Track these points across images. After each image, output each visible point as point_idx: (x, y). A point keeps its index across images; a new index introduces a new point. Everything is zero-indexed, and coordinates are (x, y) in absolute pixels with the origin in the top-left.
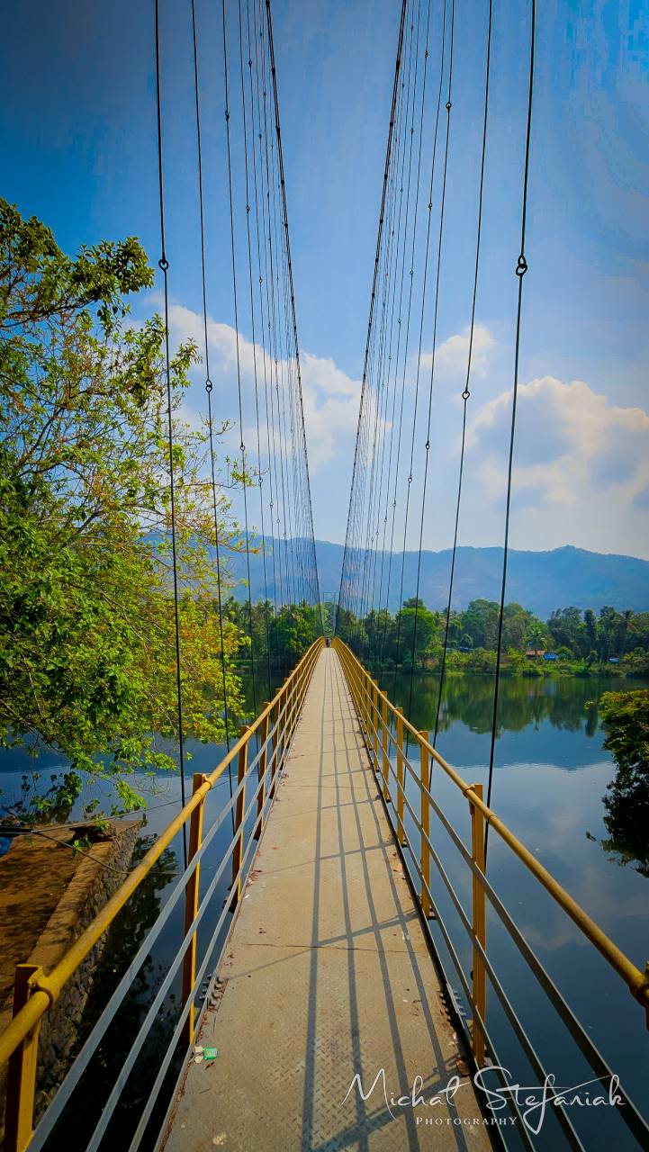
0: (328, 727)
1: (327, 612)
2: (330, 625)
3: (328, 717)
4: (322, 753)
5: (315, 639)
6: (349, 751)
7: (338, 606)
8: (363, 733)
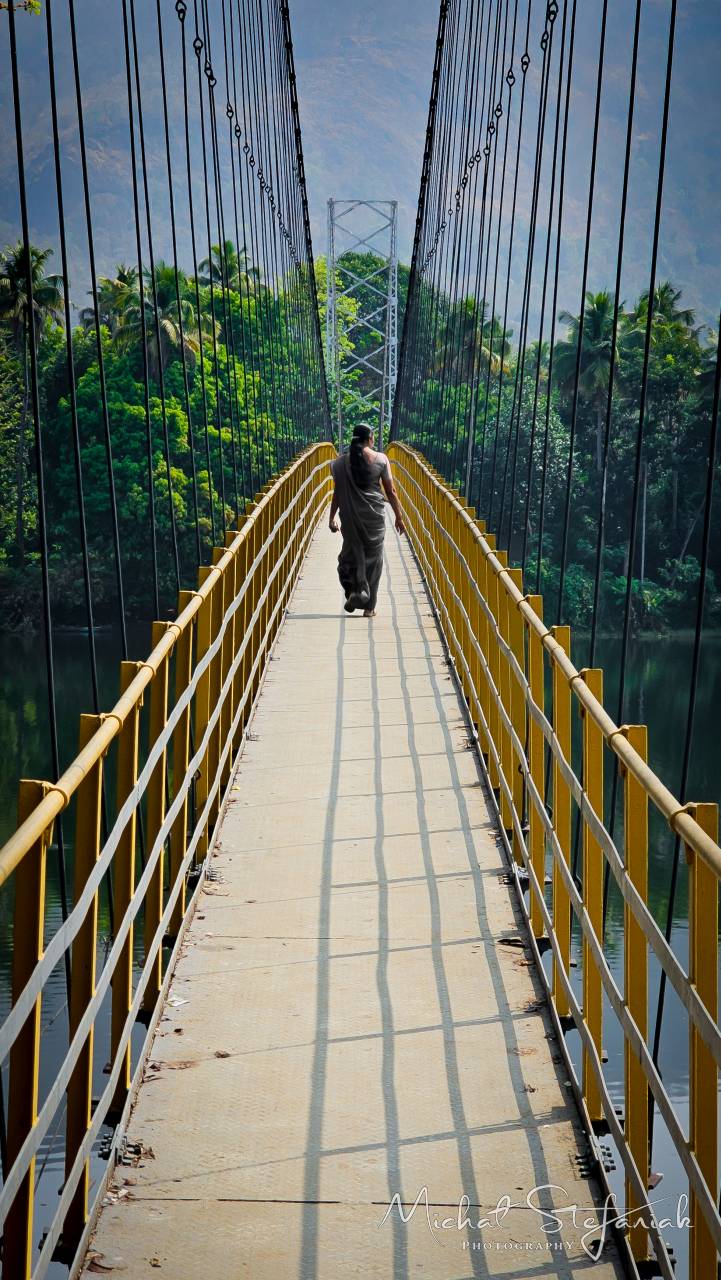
0: (354, 914)
1: (350, 307)
2: (368, 381)
3: (350, 862)
4: (322, 1039)
5: (287, 452)
6: (459, 1034)
7: (412, 278)
8: (529, 943)
